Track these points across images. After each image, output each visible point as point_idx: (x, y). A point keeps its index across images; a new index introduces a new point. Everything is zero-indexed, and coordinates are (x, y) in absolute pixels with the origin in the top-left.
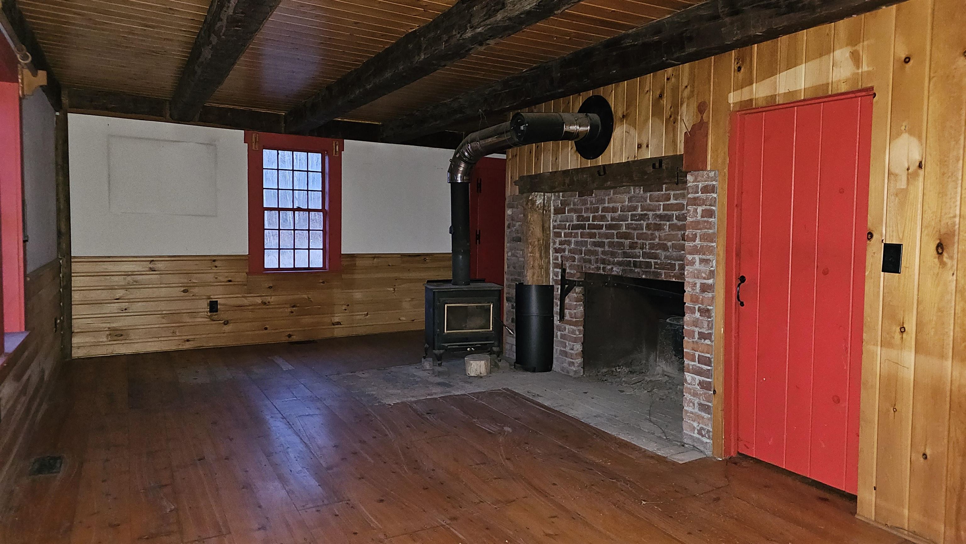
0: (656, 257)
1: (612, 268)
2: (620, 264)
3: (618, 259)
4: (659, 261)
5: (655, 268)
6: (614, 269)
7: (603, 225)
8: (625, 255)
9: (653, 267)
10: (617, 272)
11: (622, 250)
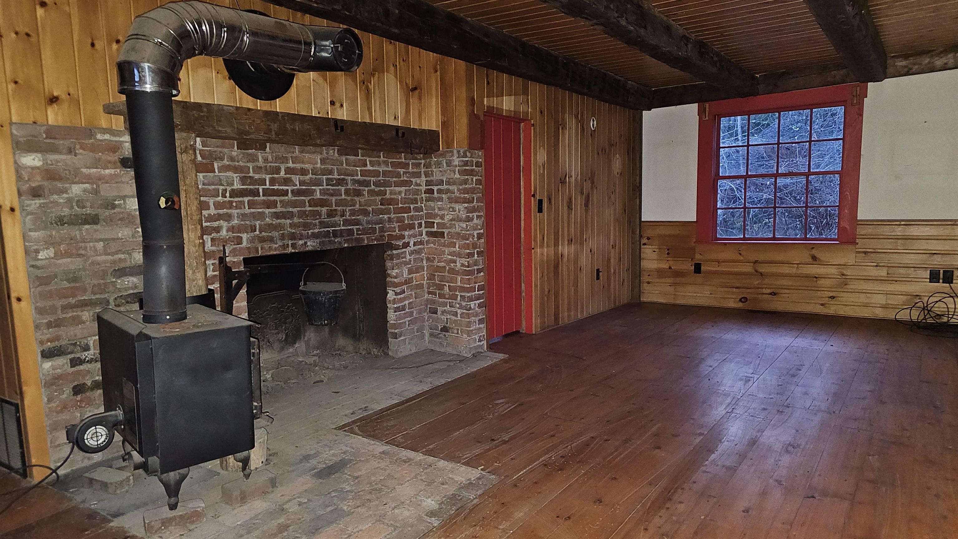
0: (357, 223)
1: (306, 243)
2: (315, 236)
3: (312, 231)
4: (361, 227)
5: (357, 234)
6: (309, 244)
7: (288, 190)
8: (323, 224)
9: (355, 234)
10: (313, 246)
11: (317, 219)
